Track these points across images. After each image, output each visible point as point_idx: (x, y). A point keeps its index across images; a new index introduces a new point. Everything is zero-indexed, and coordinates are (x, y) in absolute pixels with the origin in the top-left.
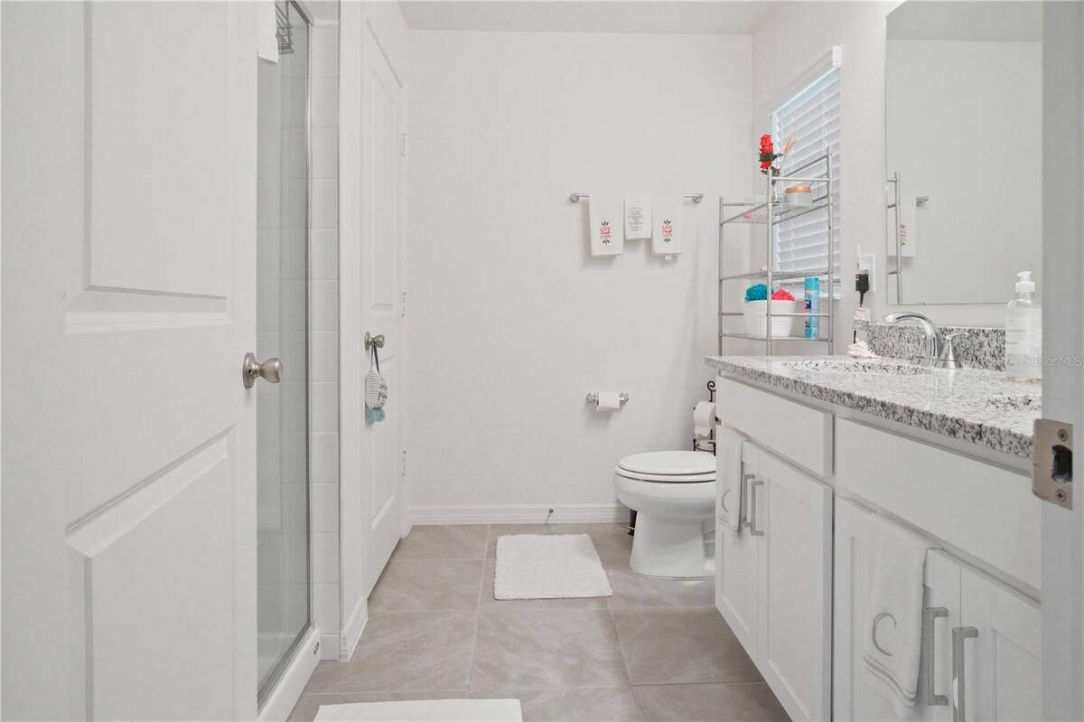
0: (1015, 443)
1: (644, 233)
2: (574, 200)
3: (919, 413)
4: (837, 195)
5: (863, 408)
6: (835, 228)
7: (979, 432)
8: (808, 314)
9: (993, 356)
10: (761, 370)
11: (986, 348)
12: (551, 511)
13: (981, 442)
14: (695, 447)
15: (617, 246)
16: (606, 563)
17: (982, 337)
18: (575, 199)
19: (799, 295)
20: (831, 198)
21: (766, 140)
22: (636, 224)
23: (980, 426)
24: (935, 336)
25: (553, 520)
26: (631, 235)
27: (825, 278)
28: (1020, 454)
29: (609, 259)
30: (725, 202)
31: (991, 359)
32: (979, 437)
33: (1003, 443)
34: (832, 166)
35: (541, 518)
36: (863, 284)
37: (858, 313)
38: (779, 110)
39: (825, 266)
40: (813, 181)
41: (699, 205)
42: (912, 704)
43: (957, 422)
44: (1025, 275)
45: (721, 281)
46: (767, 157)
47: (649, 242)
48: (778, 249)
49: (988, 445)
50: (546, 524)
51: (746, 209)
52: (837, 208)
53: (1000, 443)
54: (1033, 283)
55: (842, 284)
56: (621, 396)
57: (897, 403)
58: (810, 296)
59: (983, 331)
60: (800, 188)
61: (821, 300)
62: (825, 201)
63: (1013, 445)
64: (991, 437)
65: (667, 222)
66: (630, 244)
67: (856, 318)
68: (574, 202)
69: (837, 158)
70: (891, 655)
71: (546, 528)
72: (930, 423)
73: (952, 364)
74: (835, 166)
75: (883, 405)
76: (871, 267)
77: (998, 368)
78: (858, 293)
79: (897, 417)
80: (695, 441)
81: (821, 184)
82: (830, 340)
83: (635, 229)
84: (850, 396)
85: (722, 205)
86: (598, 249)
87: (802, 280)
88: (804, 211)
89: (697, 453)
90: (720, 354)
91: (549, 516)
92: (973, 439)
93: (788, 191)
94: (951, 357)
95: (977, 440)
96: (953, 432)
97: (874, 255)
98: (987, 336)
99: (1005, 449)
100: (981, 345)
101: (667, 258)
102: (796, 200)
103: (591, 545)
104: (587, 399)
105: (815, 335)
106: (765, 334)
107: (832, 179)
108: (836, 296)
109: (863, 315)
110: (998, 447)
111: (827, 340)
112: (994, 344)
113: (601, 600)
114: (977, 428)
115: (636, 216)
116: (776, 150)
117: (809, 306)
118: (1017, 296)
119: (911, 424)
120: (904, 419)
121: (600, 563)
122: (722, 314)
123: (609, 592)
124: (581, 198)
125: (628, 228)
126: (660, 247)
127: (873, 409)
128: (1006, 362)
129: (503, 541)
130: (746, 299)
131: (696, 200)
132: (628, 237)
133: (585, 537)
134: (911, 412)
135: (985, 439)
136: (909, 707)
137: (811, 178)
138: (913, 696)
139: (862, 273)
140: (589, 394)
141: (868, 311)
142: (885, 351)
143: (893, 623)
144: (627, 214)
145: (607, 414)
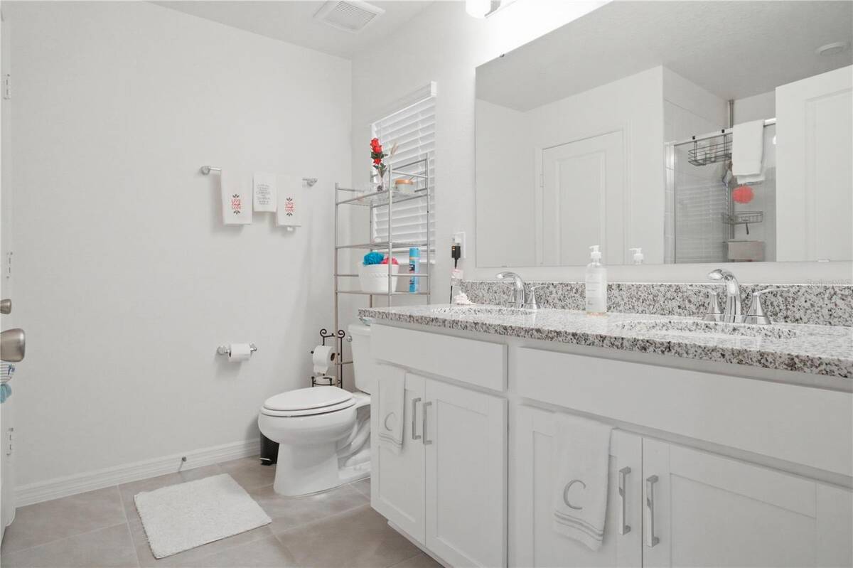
0: (700, 351)
1: (271, 208)
2: (204, 172)
3: (611, 338)
4: (433, 189)
5: (552, 338)
6: (431, 212)
7: (669, 347)
8: (412, 274)
9: (560, 300)
10: (432, 317)
11: (554, 295)
12: (184, 459)
13: (669, 354)
14: (313, 383)
15: (246, 217)
16: (254, 494)
17: (551, 288)
18: (206, 172)
19: (404, 260)
20: (429, 190)
21: (375, 143)
22: (264, 201)
23: (669, 343)
24: (523, 288)
25: (186, 466)
26: (259, 208)
27: (425, 248)
28: (704, 358)
29: (237, 228)
30: (340, 186)
31: (557, 302)
32: (668, 350)
33: (689, 352)
34: (430, 168)
35: (174, 467)
36: (456, 253)
37: (454, 274)
38: (378, 121)
39: (424, 239)
40: (414, 176)
41: (313, 187)
42: (601, 538)
43: (648, 341)
44: (596, 247)
45: (336, 249)
46: (377, 155)
47: (273, 215)
48: (375, 227)
49: (677, 355)
50: (179, 472)
51: (360, 195)
52: (433, 198)
53: (687, 353)
54: (600, 253)
55: (436, 253)
56: (251, 347)
57: (589, 333)
58: (413, 262)
59: (553, 284)
60: (407, 181)
61: (421, 265)
62: (425, 192)
63: (697, 354)
64: (679, 350)
65: (290, 199)
66: (257, 215)
67: (453, 277)
68: (203, 173)
69: (432, 162)
70: (581, 508)
71: (181, 477)
72: (622, 344)
73: (535, 306)
74: (432, 167)
75: (574, 335)
76: (463, 240)
77: (563, 307)
78: (454, 259)
79: (588, 342)
80: (313, 378)
81: (420, 179)
82: (428, 294)
83: (263, 203)
84: (538, 331)
85: (337, 189)
86: (229, 218)
87: (408, 249)
88: (408, 198)
89: (316, 388)
90: (371, 306)
91: (182, 464)
92: (663, 352)
93: (398, 182)
94: (534, 302)
95: (666, 353)
96: (644, 349)
97: (464, 233)
98: (555, 287)
99: (691, 356)
100: (551, 293)
101: (289, 229)
102: (404, 189)
103: (234, 483)
104: (218, 352)
105: (417, 290)
106: (388, 290)
107: (430, 177)
108: (432, 261)
109: (458, 274)
110: (685, 355)
111: (426, 294)
112: (560, 292)
113: (264, 528)
114: (666, 344)
115: (264, 191)
116: (383, 150)
117: (413, 269)
118: (592, 261)
119: (602, 346)
120: (595, 344)
121: (248, 495)
122: (337, 275)
123: (269, 520)
124: (211, 172)
125: (256, 201)
126: (283, 220)
127: (564, 338)
128: (587, 303)
129: (142, 499)
130: (364, 263)
131: (310, 183)
132: (256, 210)
133: (225, 476)
134: (603, 338)
135: (673, 351)
136: (597, 540)
137: (412, 173)
138: (601, 533)
139: (456, 245)
140: (219, 348)
141: (462, 272)
142: (477, 299)
143: (583, 486)
144: (256, 190)
145: (237, 364)
